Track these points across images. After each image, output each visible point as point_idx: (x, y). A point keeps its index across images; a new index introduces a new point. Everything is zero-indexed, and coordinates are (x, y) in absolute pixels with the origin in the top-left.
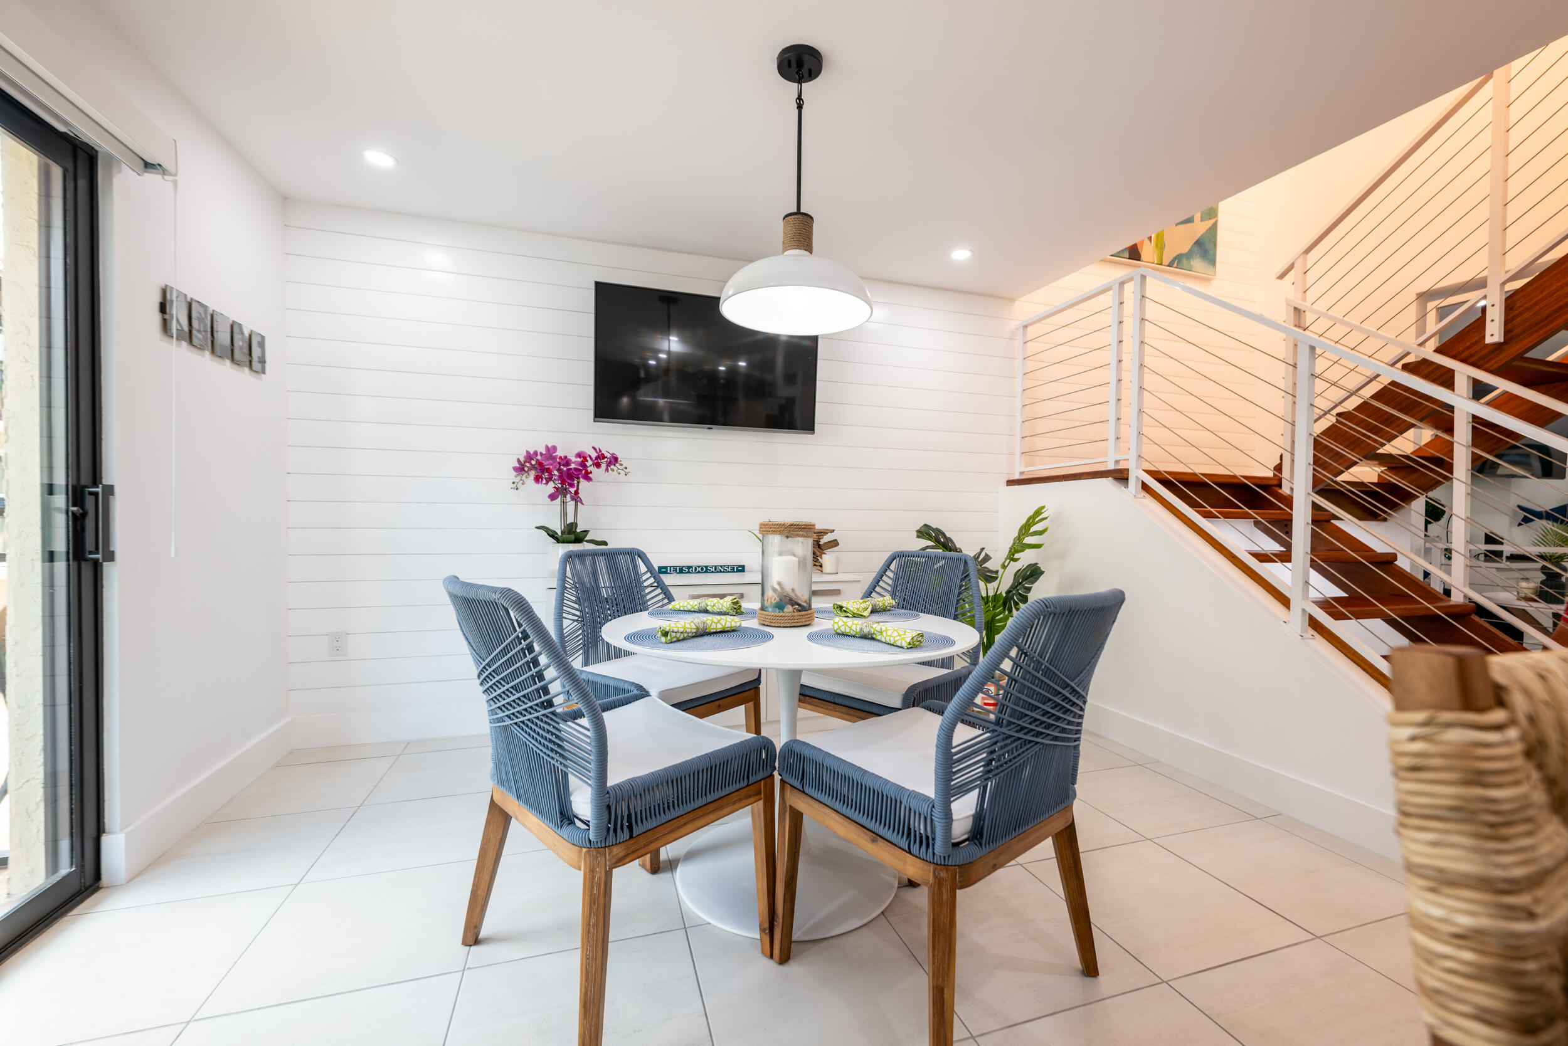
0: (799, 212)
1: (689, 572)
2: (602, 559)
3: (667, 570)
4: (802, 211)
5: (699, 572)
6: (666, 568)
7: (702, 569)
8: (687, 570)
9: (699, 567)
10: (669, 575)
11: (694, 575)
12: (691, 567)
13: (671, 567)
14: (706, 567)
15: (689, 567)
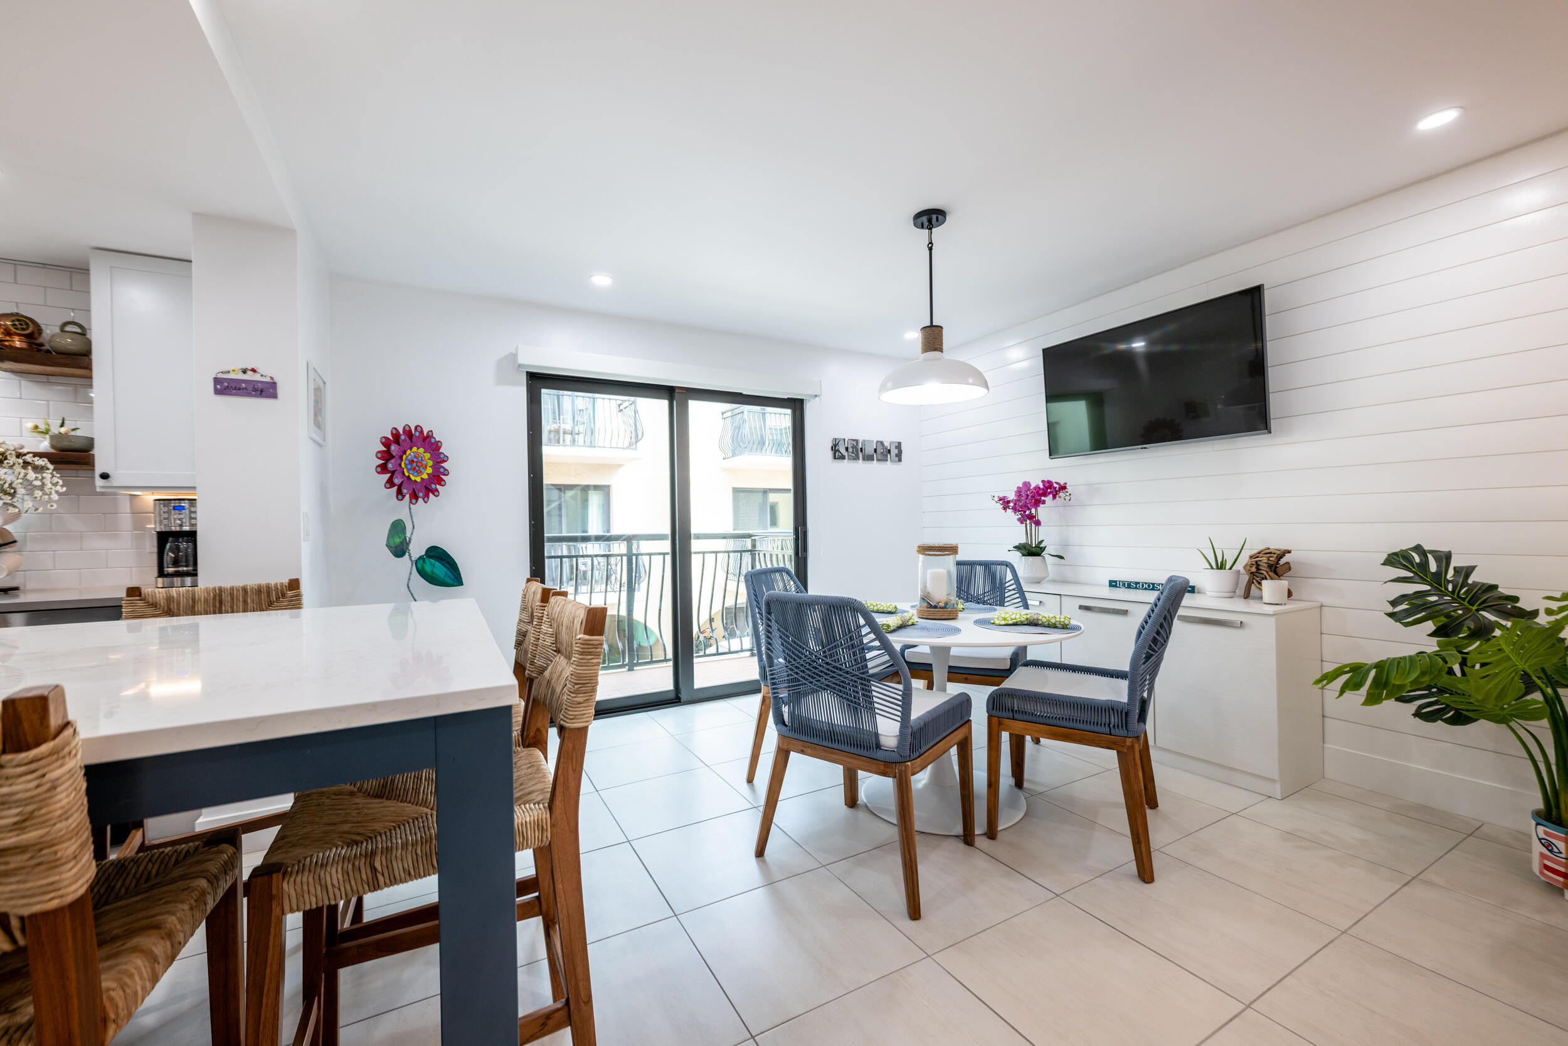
0: (932, 326)
1: (1136, 588)
2: (978, 567)
3: (1116, 584)
4: (934, 324)
5: (1146, 589)
6: (1116, 582)
7: (1149, 586)
8: (1135, 586)
9: (1146, 583)
10: (1118, 589)
11: (1141, 591)
12: (1139, 583)
13: (1120, 581)
14: (1153, 584)
15: (1137, 583)
